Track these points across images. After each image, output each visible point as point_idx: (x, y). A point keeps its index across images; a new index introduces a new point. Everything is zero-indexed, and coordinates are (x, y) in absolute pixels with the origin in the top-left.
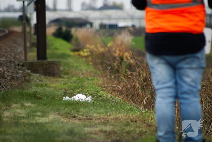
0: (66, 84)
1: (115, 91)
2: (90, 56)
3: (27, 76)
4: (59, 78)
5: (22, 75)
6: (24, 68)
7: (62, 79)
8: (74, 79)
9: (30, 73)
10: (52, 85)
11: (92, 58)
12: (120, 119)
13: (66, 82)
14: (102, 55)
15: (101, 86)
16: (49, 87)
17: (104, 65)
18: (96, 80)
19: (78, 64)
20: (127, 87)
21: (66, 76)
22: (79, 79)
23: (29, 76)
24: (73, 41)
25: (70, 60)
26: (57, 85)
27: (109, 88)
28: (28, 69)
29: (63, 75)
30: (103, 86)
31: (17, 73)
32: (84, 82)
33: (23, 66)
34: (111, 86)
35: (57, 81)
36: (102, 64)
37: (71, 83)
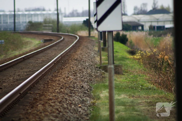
0: (127, 79)
1: (156, 82)
2: (141, 58)
3: (103, 74)
4: (122, 75)
5: (100, 74)
6: (100, 69)
7: (124, 76)
8: (131, 76)
9: (105, 73)
10: (118, 80)
11: (142, 60)
12: (155, 97)
13: (126, 78)
14: (150, 57)
15: (147, 80)
16: (117, 81)
17: (151, 65)
18: (145, 77)
19: (133, 65)
20: (164, 80)
21: (126, 74)
22: (134, 76)
23: (104, 74)
24: (128, 43)
25: (127, 62)
26: (121, 80)
27: (152, 81)
28: (103, 70)
29: (124, 73)
30: (149, 80)
31: (97, 73)
32: (137, 77)
33: (100, 68)
34: (154, 80)
35: (120, 77)
36: (149, 64)
37: (130, 78)
